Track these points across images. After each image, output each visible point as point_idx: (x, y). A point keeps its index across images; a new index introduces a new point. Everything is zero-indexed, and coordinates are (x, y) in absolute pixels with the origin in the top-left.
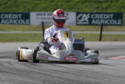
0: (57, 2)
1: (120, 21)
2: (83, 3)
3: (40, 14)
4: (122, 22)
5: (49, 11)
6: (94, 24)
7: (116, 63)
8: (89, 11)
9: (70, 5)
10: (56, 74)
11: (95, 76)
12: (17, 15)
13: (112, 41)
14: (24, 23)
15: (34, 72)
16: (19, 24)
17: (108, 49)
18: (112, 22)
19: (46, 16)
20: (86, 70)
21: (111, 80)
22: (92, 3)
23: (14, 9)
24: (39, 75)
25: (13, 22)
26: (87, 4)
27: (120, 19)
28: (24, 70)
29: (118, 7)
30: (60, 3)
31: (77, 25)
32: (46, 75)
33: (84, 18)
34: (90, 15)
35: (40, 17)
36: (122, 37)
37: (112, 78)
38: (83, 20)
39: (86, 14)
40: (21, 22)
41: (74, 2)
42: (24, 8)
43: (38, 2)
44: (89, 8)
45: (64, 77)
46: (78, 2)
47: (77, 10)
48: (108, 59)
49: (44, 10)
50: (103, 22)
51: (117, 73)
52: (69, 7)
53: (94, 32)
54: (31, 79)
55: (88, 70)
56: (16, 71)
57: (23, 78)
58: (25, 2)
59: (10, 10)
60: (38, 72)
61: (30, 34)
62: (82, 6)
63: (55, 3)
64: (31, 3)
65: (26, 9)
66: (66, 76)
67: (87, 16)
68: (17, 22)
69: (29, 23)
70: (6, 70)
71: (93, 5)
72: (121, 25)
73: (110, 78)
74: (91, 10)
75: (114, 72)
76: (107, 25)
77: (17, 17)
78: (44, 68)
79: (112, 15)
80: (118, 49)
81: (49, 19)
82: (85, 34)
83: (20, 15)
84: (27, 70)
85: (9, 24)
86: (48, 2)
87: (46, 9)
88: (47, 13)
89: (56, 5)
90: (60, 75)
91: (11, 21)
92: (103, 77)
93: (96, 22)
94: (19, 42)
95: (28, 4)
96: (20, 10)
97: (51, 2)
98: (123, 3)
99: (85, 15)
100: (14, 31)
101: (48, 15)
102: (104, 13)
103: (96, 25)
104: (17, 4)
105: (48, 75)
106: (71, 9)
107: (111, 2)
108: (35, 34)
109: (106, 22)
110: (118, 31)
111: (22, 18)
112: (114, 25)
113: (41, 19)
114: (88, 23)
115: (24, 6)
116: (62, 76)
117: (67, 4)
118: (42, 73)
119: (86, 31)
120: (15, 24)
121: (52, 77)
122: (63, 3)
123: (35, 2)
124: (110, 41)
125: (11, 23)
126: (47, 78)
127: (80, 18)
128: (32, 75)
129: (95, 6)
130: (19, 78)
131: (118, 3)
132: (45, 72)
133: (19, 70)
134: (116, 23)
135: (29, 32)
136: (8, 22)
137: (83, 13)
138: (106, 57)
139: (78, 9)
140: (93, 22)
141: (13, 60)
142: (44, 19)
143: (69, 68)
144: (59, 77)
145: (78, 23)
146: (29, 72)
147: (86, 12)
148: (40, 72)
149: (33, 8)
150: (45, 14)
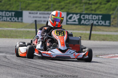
0: (49, 2)
1: (108, 22)
2: (74, 4)
3: (32, 13)
4: (110, 23)
5: (41, 10)
6: (83, 24)
7: (106, 61)
8: (79, 12)
9: (61, 6)
10: (50, 69)
11: (88, 72)
12: (11, 13)
13: (101, 41)
14: (17, 20)
15: (29, 66)
16: (12, 21)
17: (98, 48)
18: (101, 23)
19: (38, 15)
20: (79, 66)
21: (103, 76)
22: (81, 5)
23: (8, 7)
24: (35, 70)
25: (6, 19)
26: (77, 5)
27: (108, 20)
28: (21, 64)
29: (106, 9)
30: (52, 3)
31: (67, 24)
32: (42, 69)
33: (74, 18)
34: (80, 16)
35: (32, 15)
36: (110, 37)
37: (104, 74)
38: (73, 20)
39: (77, 14)
40: (14, 19)
41: (65, 3)
42: (18, 6)
43: (30, 2)
44: (79, 9)
45: (58, 72)
46: (69, 3)
47: (67, 10)
48: (99, 57)
49: (36, 9)
50: (92, 23)
51: (108, 70)
52: (61, 7)
53: (84, 32)
54: (28, 73)
55: (81, 67)
56: (12, 65)
57: (20, 71)
58: (18, 1)
59: (3, 8)
60: (33, 66)
61: (23, 32)
62: (72, 7)
63: (46, 3)
64: (24, 2)
65: (19, 7)
66: (60, 72)
67: (77, 17)
68: (10, 19)
69: (21, 21)
70: (4, 64)
71: (83, 6)
72: (109, 26)
73: (102, 75)
74: (81, 10)
75: (106, 70)
76: (95, 25)
77: (11, 15)
78: (39, 63)
79: (100, 16)
80: (107, 48)
81: (41, 17)
82: (75, 33)
83: (13, 13)
84: (23, 65)
85: (3, 21)
86: (40, 2)
87: (38, 9)
88: (39, 12)
89: (48, 5)
90: (55, 71)
91: (5, 18)
92: (96, 73)
93: (85, 22)
94: (13, 38)
95: (21, 3)
96: (13, 8)
97: (43, 2)
98: (111, 5)
99: (75, 15)
100: (7, 27)
101: (40, 14)
102: (93, 14)
103: (85, 25)
104: (11, 2)
105: (43, 70)
106: (62, 9)
107: (101, 4)
108: (28, 31)
109: (95, 22)
110: (106, 31)
111: (15, 16)
112: (102, 25)
113: (33, 17)
114: (77, 23)
115: (17, 5)
116: (56, 71)
117: (58, 4)
118: (38, 67)
119: (77, 30)
120: (8, 21)
121: (47, 72)
122: (55, 4)
123: (27, 1)
124: (99, 40)
125: (4, 21)
126: (42, 73)
127: (70, 18)
128: (28, 69)
129: (85, 7)
130: (16, 71)
131: (107, 5)
132: (40, 67)
133: (15, 64)
134: (104, 24)
135: (22, 29)
136: (2, 19)
137: (73, 14)
138: (96, 56)
139: (69, 9)
140: (83, 22)
141: (8, 55)
142: (36, 17)
143: (62, 64)
144: (53, 72)
145: (68, 23)
146: (25, 66)
147: (77, 12)
148: (36, 67)
149: (26, 7)
150: (37, 13)
